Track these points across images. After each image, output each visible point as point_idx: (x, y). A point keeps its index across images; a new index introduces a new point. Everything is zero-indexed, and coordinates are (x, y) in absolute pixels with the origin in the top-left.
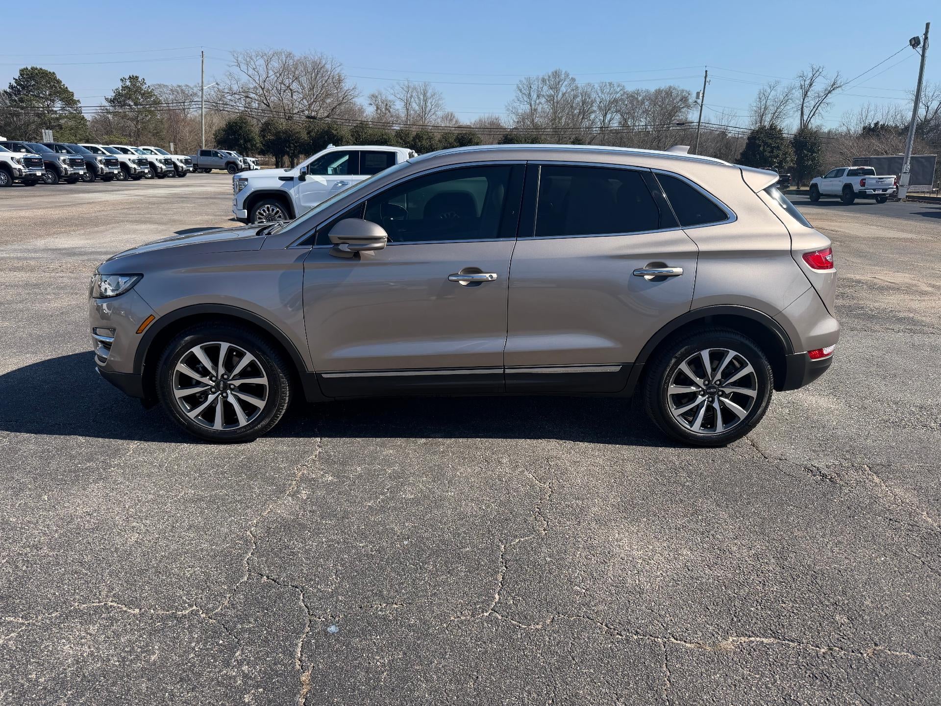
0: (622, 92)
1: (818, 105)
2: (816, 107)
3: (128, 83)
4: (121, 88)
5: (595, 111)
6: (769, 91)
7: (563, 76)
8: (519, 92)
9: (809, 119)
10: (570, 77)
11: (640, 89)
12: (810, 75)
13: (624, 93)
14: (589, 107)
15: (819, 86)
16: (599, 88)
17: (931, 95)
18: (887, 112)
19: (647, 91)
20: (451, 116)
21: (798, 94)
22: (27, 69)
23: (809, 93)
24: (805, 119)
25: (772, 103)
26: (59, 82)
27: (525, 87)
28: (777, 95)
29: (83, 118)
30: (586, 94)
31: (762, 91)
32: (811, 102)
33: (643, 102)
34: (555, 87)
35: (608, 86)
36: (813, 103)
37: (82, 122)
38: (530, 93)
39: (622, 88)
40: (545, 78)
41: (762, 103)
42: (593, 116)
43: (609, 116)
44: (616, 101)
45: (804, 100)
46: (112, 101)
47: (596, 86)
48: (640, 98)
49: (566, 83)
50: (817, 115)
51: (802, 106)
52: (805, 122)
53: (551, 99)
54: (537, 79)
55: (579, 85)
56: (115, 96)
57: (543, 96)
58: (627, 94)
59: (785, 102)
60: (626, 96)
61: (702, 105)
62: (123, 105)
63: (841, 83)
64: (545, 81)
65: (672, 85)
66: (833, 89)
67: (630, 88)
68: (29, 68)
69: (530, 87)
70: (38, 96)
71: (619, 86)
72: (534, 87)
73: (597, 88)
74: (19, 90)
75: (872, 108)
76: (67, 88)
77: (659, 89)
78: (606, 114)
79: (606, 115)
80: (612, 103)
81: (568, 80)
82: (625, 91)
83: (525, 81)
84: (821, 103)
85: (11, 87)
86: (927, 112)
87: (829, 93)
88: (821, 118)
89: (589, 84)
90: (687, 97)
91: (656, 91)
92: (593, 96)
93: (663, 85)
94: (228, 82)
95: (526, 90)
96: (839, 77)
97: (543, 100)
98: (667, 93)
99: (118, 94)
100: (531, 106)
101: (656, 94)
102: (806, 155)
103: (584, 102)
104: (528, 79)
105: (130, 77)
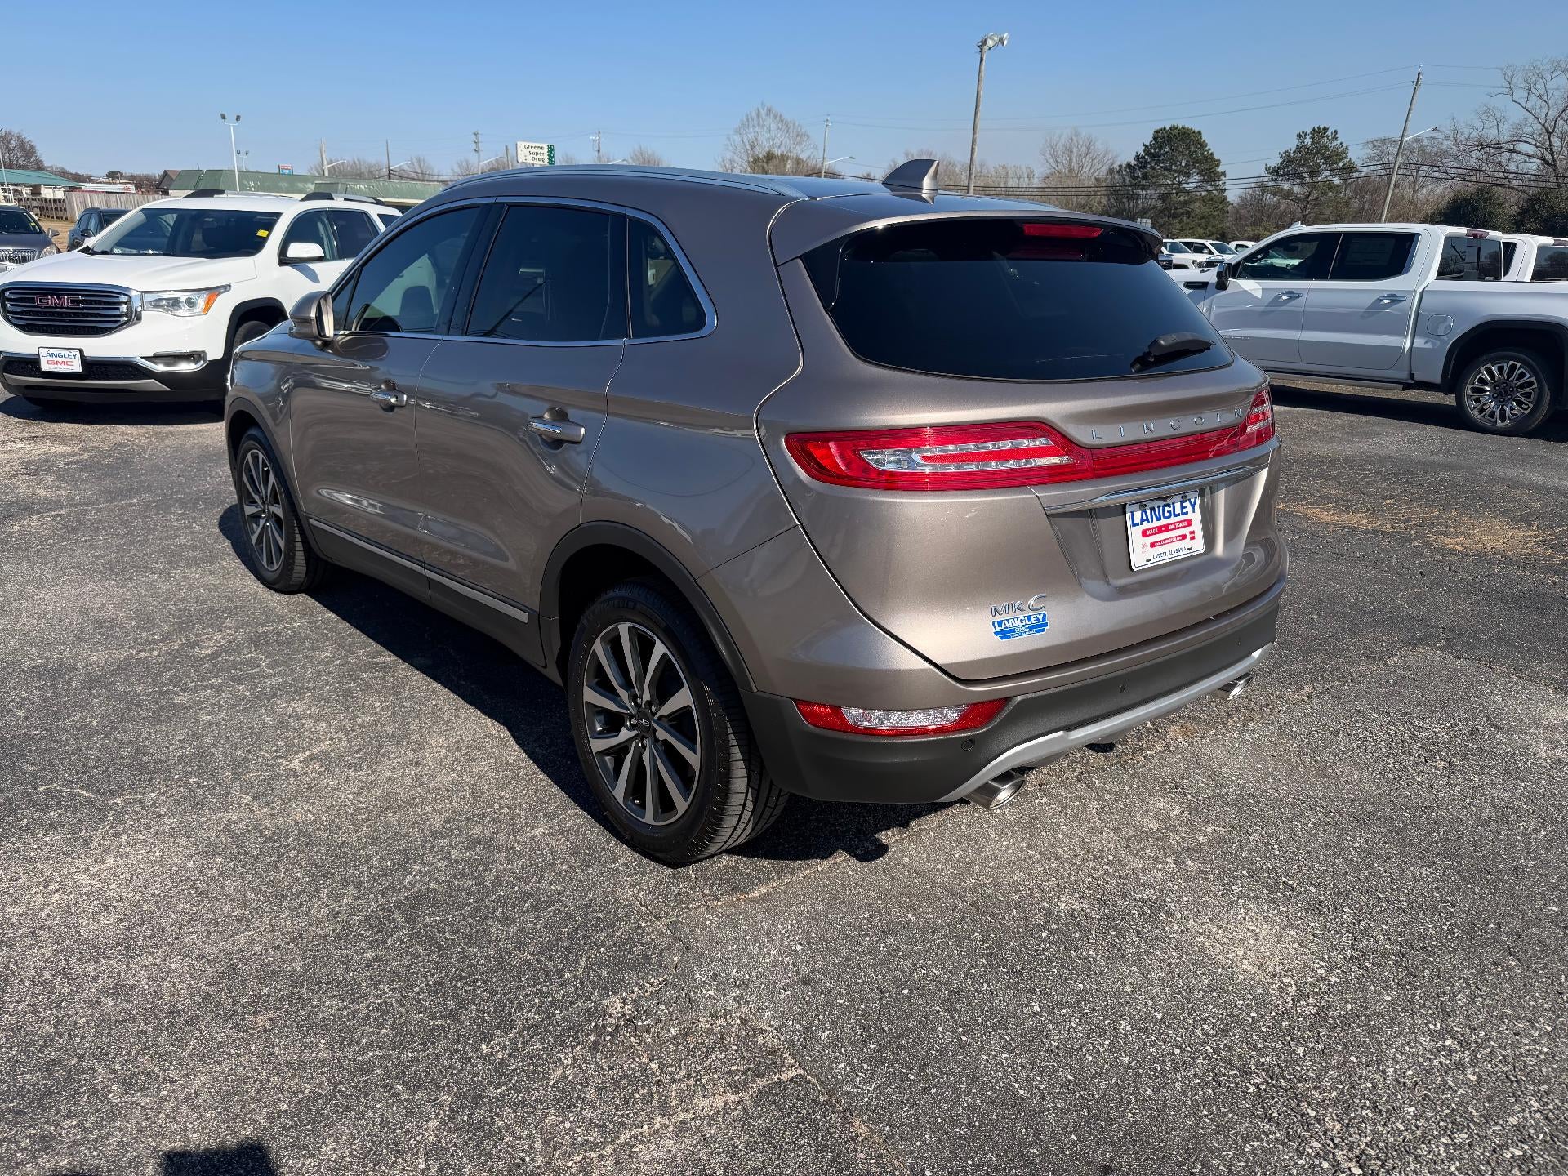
3: (1308, 141)
4: (1294, 149)
22: (1165, 129)
26: (1203, 145)
29: (1225, 198)
37: (1221, 206)
46: (1274, 172)
56: (1281, 164)
62: (1291, 176)
68: (1168, 128)
70: (1170, 170)
74: (1146, 162)
76: (1212, 154)
85: (1138, 158)
94: (1478, 125)
99: (1288, 160)
105: (1314, 130)
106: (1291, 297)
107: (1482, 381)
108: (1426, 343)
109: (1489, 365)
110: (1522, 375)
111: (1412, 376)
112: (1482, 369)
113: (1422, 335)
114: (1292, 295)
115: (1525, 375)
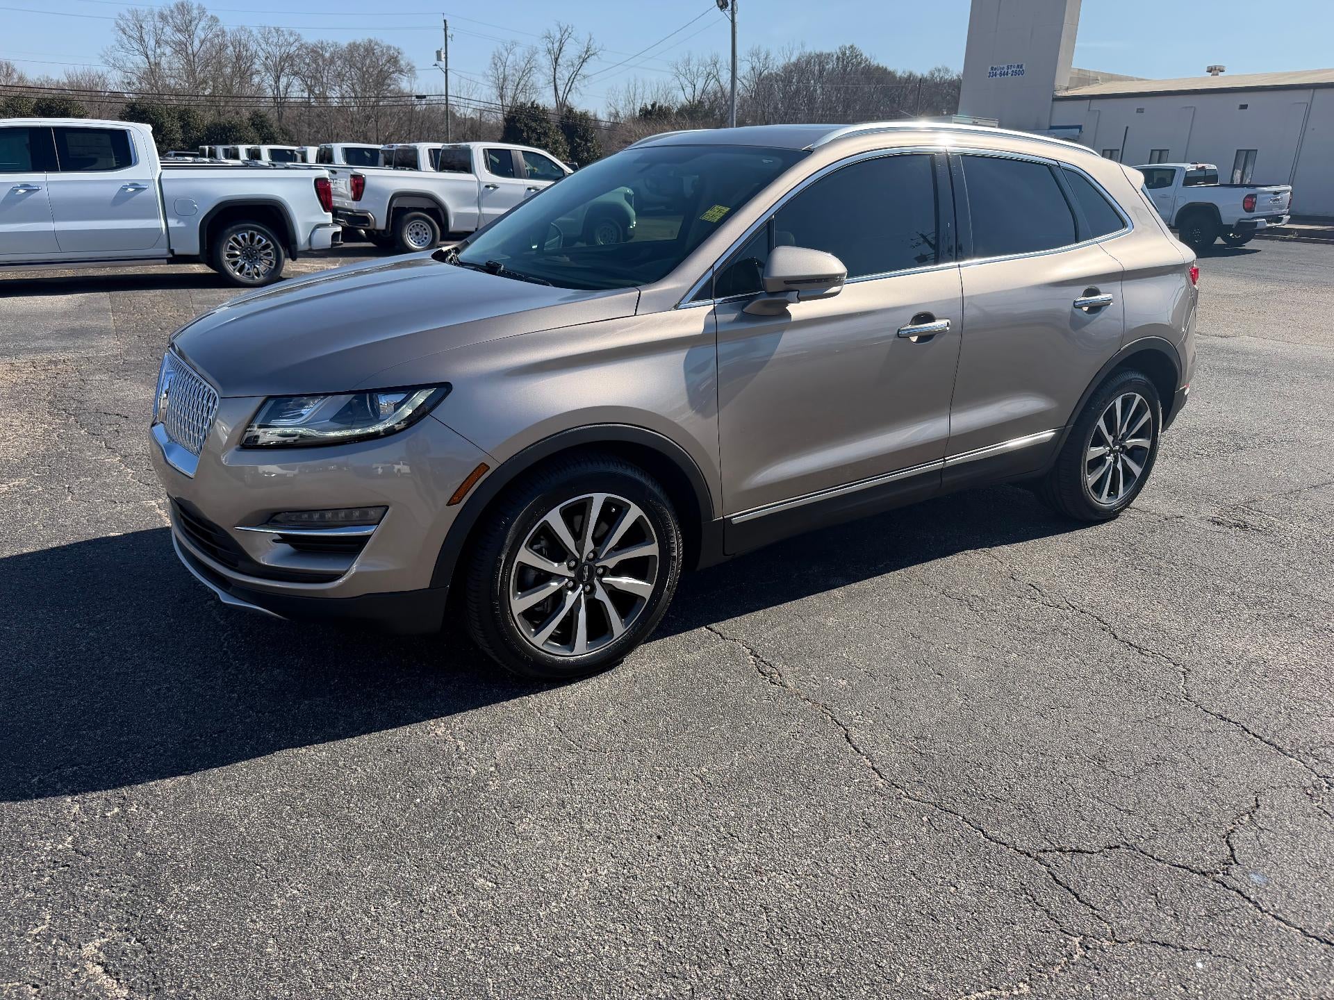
0: (297, 44)
1: (573, 77)
2: (571, 80)
5: (258, 72)
6: (505, 54)
7: (195, 13)
8: (120, 33)
9: (565, 95)
10: (209, 13)
11: (324, 41)
12: (558, 36)
13: (302, 45)
14: (248, 65)
15: (571, 51)
16: (260, 36)
17: (695, 70)
18: (656, 90)
19: (336, 45)
20: (8, 69)
21: (544, 61)
23: (559, 60)
24: (561, 96)
25: (511, 72)
27: (131, 26)
28: (516, 61)
30: (237, 43)
31: (497, 54)
32: (564, 74)
33: (332, 61)
34: (186, 28)
35: (275, 34)
36: (567, 76)
38: (141, 37)
39: (296, 37)
40: (165, 13)
41: (499, 72)
42: (256, 79)
43: (283, 81)
44: (289, 57)
45: (555, 69)
47: (255, 32)
48: (327, 55)
49: (202, 24)
50: (573, 91)
51: (554, 78)
52: (561, 100)
53: (181, 48)
54: (151, 13)
55: (227, 29)
57: (167, 43)
58: (306, 48)
59: (527, 71)
60: (304, 50)
61: (446, 70)
63: (596, 49)
64: (166, 17)
65: (372, 38)
66: (588, 57)
67: (310, 39)
69: (141, 27)
71: (291, 34)
72: (148, 27)
73: (257, 36)
75: (639, 84)
77: (354, 43)
78: (278, 77)
79: (279, 79)
80: (285, 61)
81: (204, 19)
82: (303, 43)
83: (129, 16)
84: (576, 74)
86: (694, 92)
87: (583, 61)
88: (579, 95)
89: (242, 28)
90: (397, 56)
91: (350, 45)
92: (253, 47)
93: (361, 38)
95: (134, 31)
96: (592, 42)
97: (168, 50)
98: (366, 50)
100: (147, 57)
101: (350, 50)
102: (579, 145)
103: (239, 57)
104: (135, 14)
106: (28, 191)
107: (232, 248)
108: (178, 223)
109: (235, 236)
110: (260, 241)
111: (172, 251)
112: (231, 239)
113: (173, 217)
114: (27, 187)
115: (262, 240)
